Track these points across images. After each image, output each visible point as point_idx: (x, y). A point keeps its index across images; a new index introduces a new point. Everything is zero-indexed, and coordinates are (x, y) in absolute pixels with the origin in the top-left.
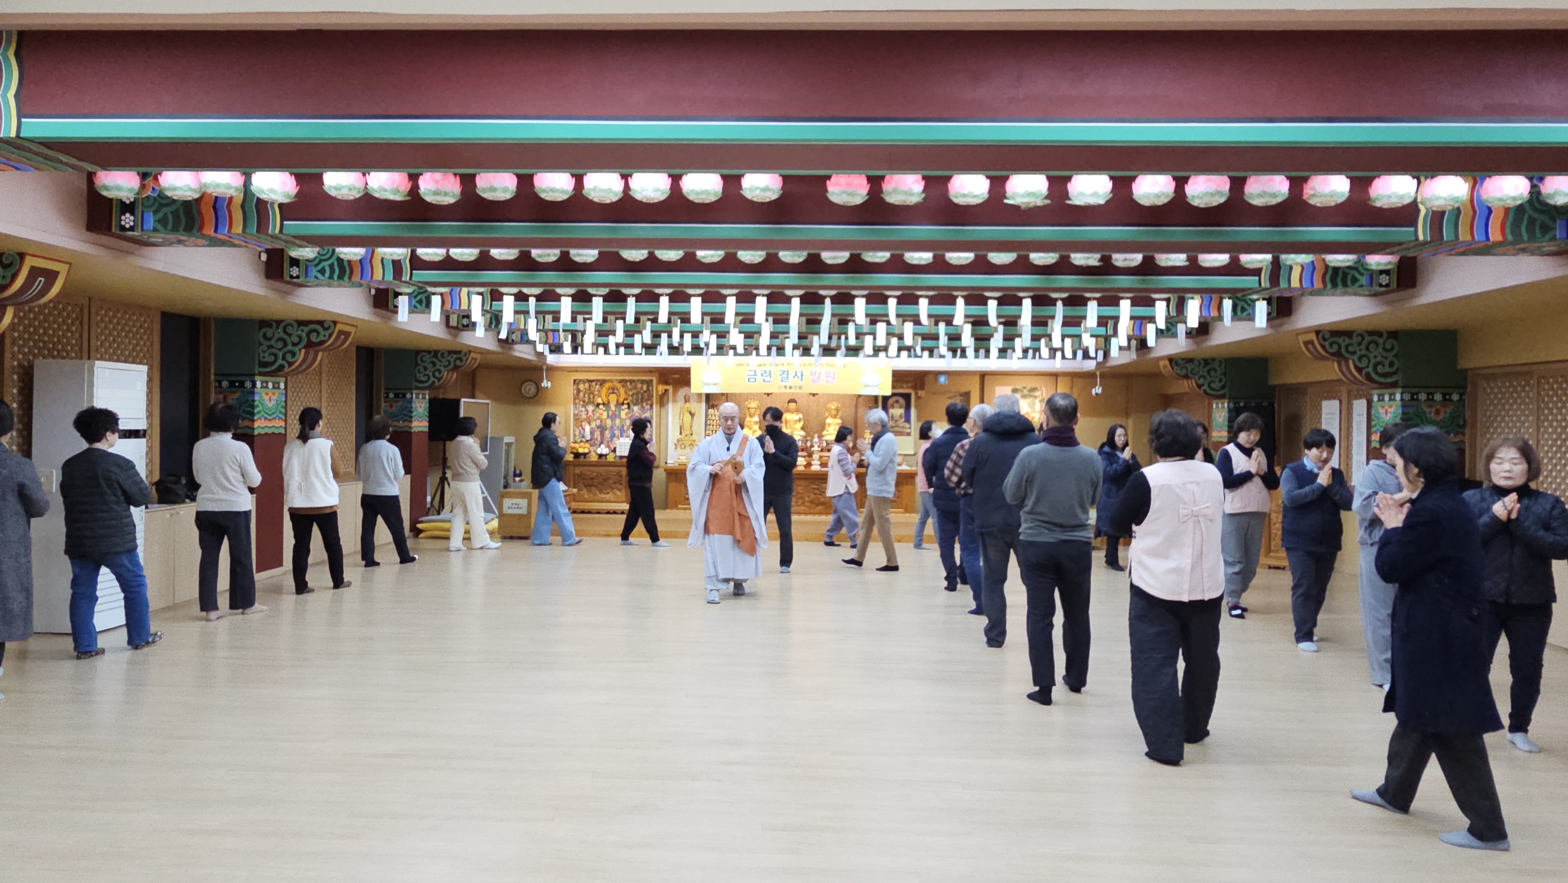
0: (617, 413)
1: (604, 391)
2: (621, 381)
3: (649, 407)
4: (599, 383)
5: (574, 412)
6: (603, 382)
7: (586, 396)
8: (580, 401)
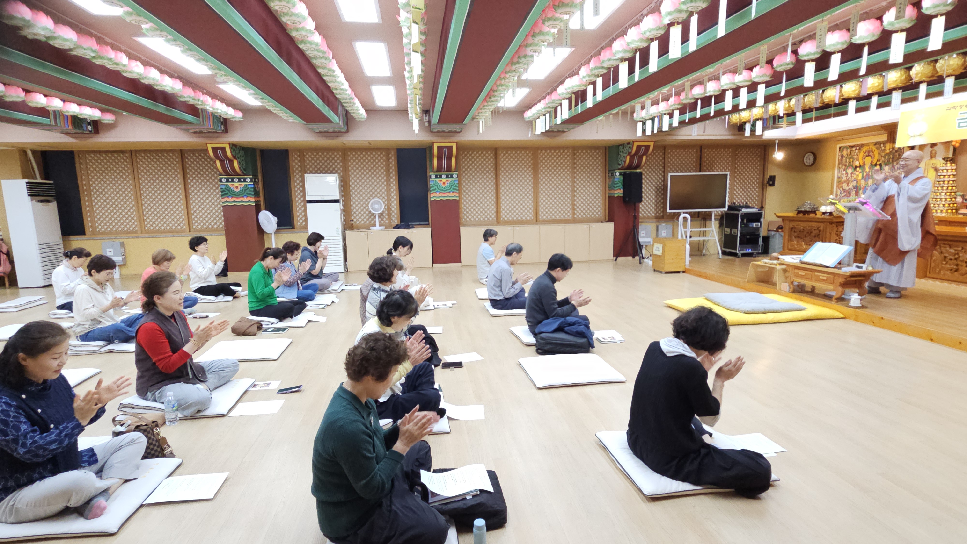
0: (870, 173)
1: (861, 154)
2: (876, 144)
4: (858, 148)
5: (838, 176)
6: (862, 146)
7: (848, 160)
8: (843, 165)
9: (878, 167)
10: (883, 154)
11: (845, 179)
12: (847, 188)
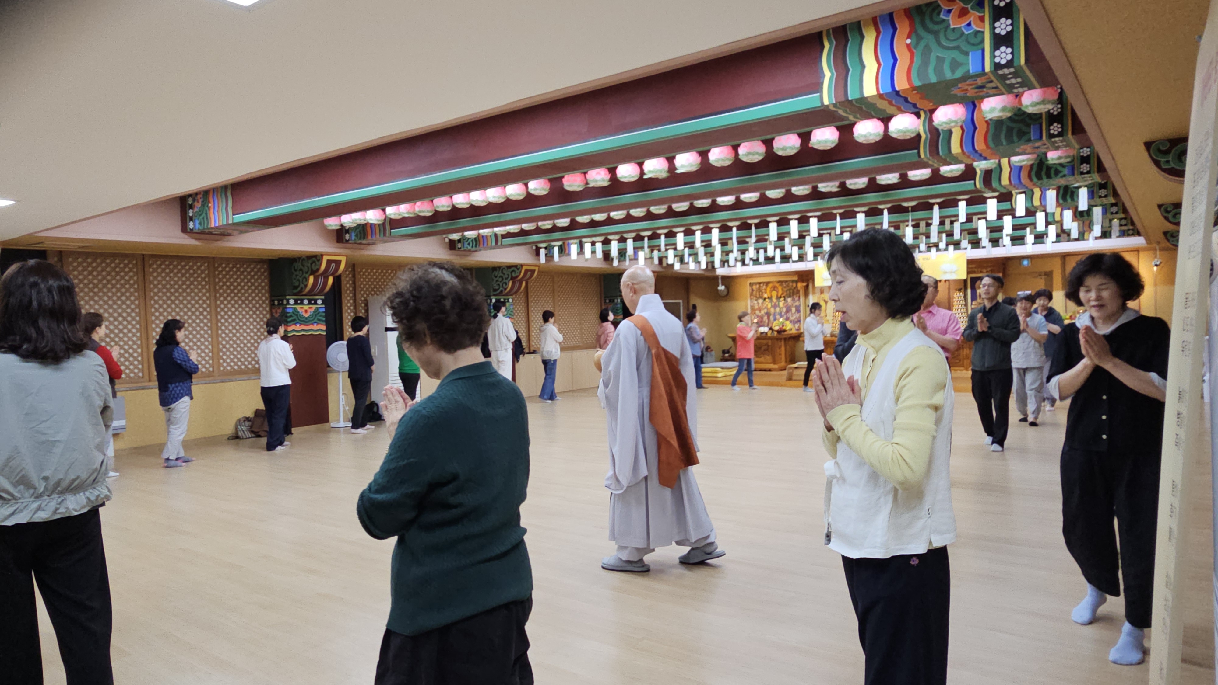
0: (777, 303)
1: (768, 289)
2: (779, 282)
3: (797, 298)
4: (764, 285)
5: (750, 305)
6: (767, 284)
7: (758, 293)
8: (754, 297)
9: (782, 299)
10: (785, 289)
11: (757, 307)
12: (760, 314)
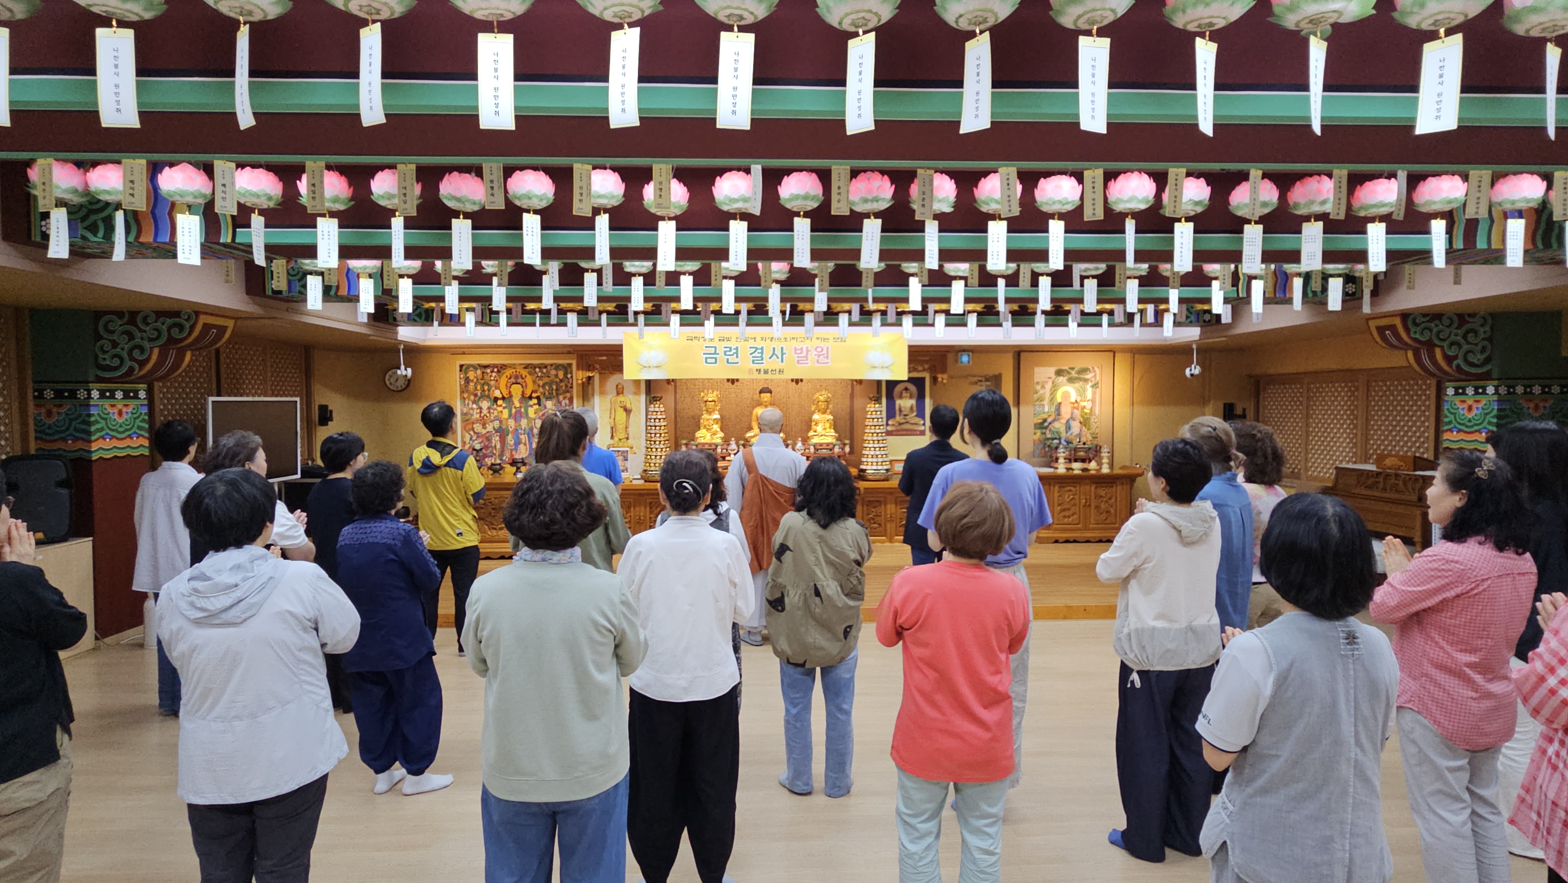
0: (523, 410)
4: (496, 370)
5: (462, 410)
6: (501, 368)
7: (479, 387)
8: (470, 394)
9: (535, 401)
11: (476, 416)
12: (484, 431)
